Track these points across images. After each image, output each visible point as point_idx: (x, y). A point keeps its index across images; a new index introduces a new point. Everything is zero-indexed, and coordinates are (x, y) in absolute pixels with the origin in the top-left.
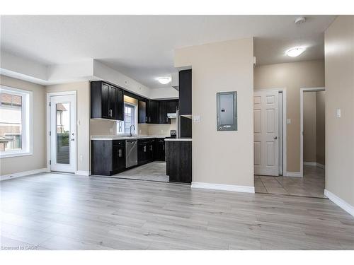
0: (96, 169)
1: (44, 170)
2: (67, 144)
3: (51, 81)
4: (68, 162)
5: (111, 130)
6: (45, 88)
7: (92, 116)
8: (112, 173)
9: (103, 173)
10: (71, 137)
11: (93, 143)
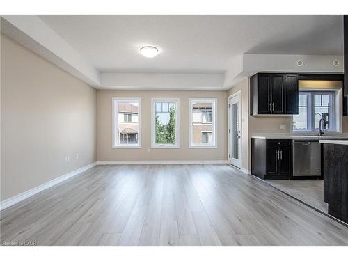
1: (226, 162)
6: (227, 93)
7: (251, 114)
8: (266, 177)
10: (239, 135)
11: (252, 140)
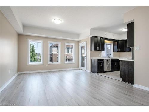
0: (92, 70)
1: (78, 68)
2: (84, 60)
3: (79, 39)
4: (84, 67)
5: (99, 55)
6: (78, 42)
7: (91, 50)
8: (97, 73)
9: (94, 72)
10: (85, 58)
11: (91, 60)
